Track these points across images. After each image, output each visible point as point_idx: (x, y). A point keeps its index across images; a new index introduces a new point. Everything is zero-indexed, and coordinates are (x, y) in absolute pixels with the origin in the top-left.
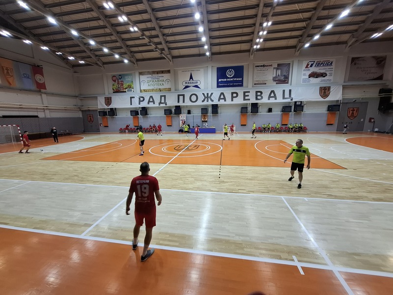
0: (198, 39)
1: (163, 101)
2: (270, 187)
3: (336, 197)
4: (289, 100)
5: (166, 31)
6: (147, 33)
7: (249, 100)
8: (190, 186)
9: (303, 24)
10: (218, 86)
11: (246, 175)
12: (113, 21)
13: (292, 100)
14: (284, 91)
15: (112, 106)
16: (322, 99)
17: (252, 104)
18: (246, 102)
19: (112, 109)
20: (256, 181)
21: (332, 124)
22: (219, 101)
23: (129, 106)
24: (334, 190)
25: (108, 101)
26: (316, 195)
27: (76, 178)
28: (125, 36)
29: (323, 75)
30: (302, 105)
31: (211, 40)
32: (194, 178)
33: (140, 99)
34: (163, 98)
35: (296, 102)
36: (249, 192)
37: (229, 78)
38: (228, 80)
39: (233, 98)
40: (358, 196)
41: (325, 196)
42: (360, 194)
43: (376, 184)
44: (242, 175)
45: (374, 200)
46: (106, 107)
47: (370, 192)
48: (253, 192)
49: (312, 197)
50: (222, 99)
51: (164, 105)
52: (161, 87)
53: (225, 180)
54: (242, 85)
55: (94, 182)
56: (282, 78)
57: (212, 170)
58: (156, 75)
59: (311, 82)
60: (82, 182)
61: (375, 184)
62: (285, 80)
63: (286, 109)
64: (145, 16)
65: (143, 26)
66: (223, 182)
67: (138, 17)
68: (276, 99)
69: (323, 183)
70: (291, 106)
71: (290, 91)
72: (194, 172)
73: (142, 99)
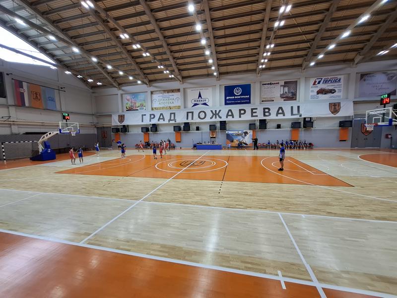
0: (206, 61)
1: (172, 118)
2: (269, 203)
3: (335, 215)
4: (298, 116)
5: (177, 55)
6: (159, 57)
7: (257, 116)
8: (189, 200)
9: (308, 45)
10: (226, 104)
11: (247, 191)
12: (129, 47)
13: (301, 116)
14: (292, 108)
15: (125, 123)
16: (332, 115)
17: (260, 120)
18: (253, 118)
19: (124, 126)
20: (255, 197)
21: (345, 141)
22: (227, 117)
23: (140, 123)
24: (335, 207)
25: (122, 118)
26: (315, 212)
27: (83, 190)
28: (139, 60)
29: (332, 91)
30: (312, 121)
31: (219, 61)
32: (194, 193)
33: (151, 116)
34: (173, 115)
35: (305, 118)
36: (247, 207)
37: (237, 96)
38: (236, 97)
39: (240, 114)
40: (360, 214)
41: (325, 213)
42: (363, 212)
43: (383, 202)
44: (242, 191)
45: (377, 218)
46: (119, 124)
47: (374, 211)
48: (250, 207)
49: (310, 214)
50: (230, 115)
51: (173, 122)
52: (172, 105)
53: (224, 196)
54: (249, 103)
55: (100, 194)
56: (290, 95)
57: (213, 186)
58: (166, 94)
59: (320, 99)
60: (89, 195)
61: (381, 203)
62: (293, 97)
63: (295, 125)
64: (158, 43)
65: (155, 51)
66: (222, 197)
67: (151, 44)
68: (284, 115)
69: (325, 201)
70: (300, 122)
71: (298, 107)
72: (195, 187)
73: (152, 116)
